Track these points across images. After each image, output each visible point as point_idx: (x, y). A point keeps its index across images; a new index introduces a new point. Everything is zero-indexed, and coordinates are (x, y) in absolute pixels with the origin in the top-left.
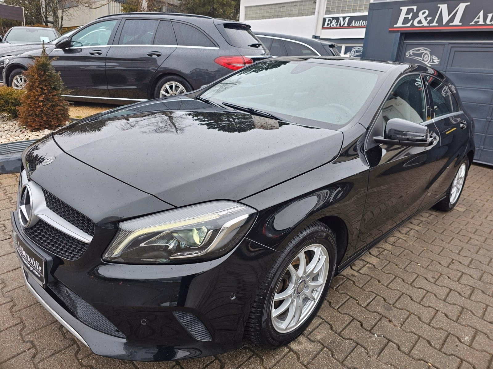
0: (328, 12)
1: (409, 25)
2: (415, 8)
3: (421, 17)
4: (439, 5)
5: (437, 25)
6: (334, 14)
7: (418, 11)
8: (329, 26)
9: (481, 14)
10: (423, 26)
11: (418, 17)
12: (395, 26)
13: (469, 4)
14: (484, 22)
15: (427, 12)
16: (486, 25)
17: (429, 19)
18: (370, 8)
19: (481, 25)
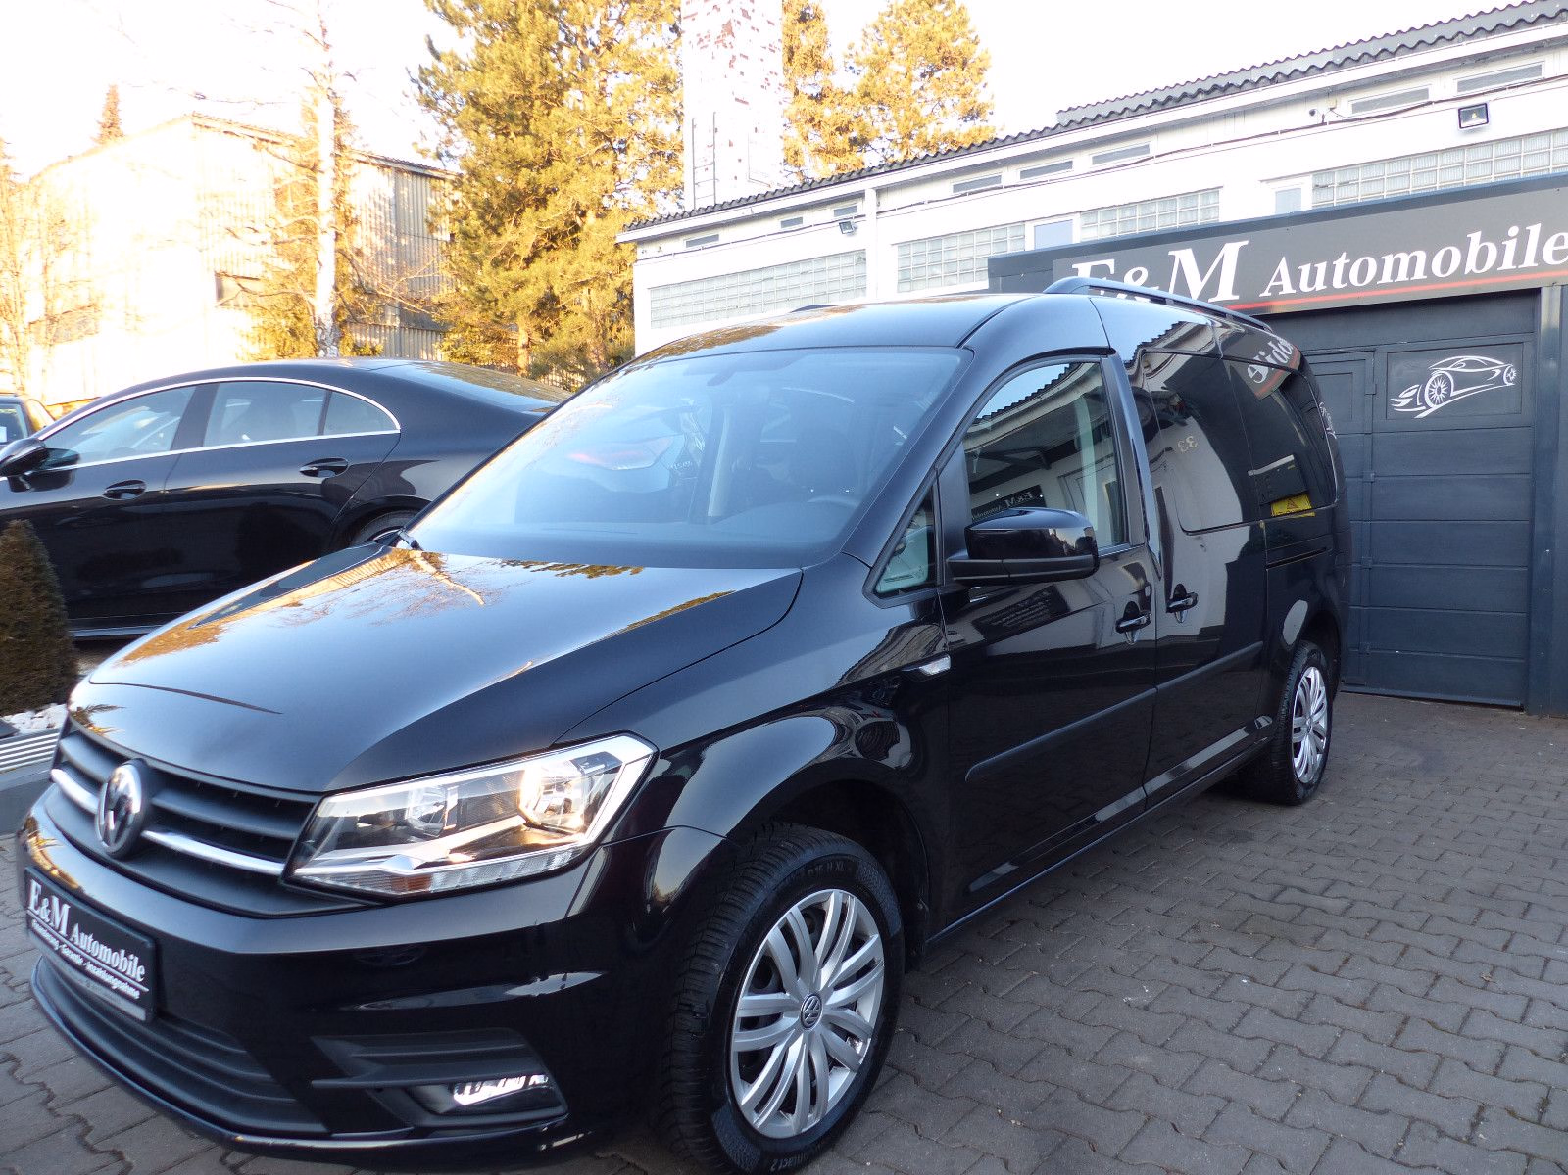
0: (903, 284)
2: (1110, 264)
4: (1171, 253)
6: (925, 287)
9: (1283, 267)
13: (1246, 243)
14: (1293, 288)
16: (1300, 293)
18: (992, 271)
19: (1289, 295)
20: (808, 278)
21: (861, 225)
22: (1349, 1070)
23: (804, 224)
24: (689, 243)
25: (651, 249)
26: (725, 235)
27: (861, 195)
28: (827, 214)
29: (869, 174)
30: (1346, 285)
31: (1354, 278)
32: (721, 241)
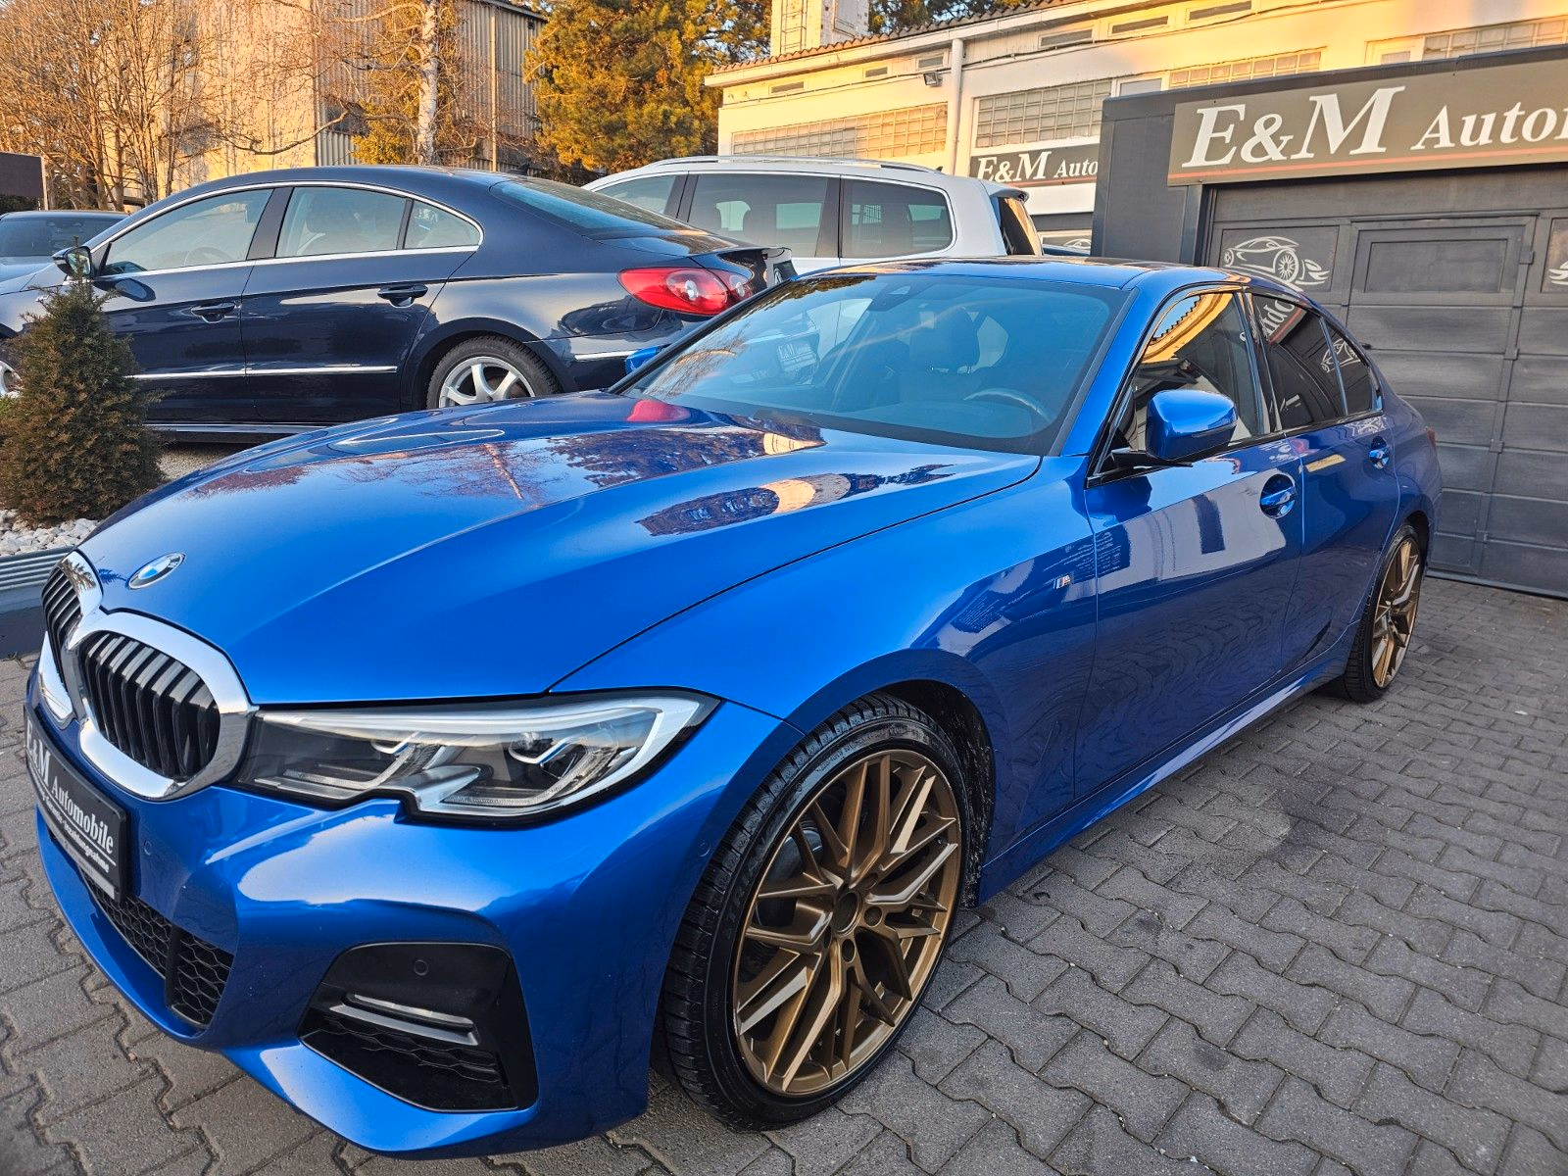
1: (1227, 160)
3: (1262, 134)
4: (1312, 98)
5: (1312, 155)
6: (1003, 143)
7: (1251, 119)
9: (1443, 117)
10: (1270, 162)
11: (1254, 134)
12: (1184, 165)
13: (1402, 88)
14: (1452, 141)
15: (1279, 121)
16: (1459, 147)
17: (1285, 139)
18: (1108, 114)
19: (1446, 150)
20: (890, 130)
21: (945, 77)
23: (889, 74)
24: (776, 89)
25: (738, 95)
26: (810, 82)
27: (948, 46)
28: (912, 65)
29: (958, 23)
30: (1515, 139)
31: (1527, 133)
32: (805, 88)
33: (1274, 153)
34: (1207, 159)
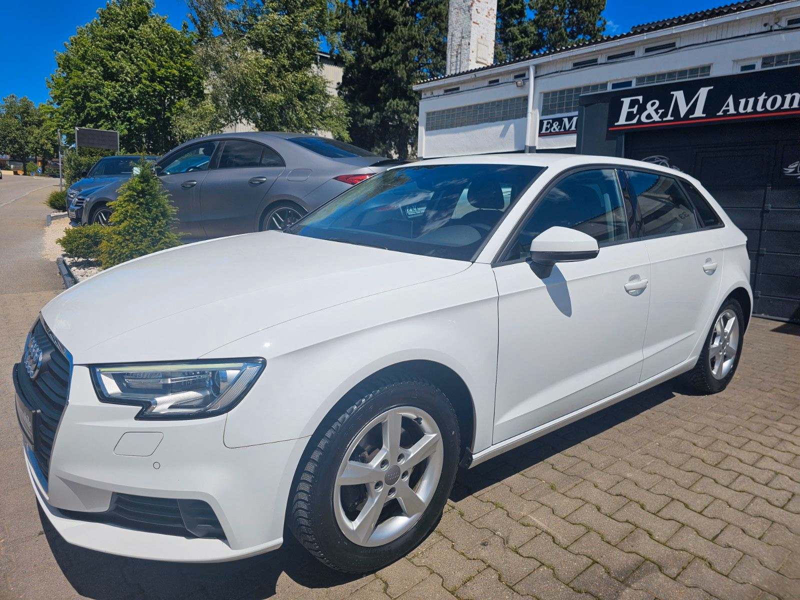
0: (544, 112)
1: (635, 121)
2: (640, 98)
3: (650, 109)
4: (672, 93)
5: (672, 118)
6: (555, 113)
7: (646, 101)
8: (549, 131)
9: (730, 100)
10: (654, 122)
11: (646, 110)
12: (616, 124)
13: (712, 87)
14: (735, 110)
15: (657, 103)
16: (739, 114)
17: (661, 111)
19: (733, 115)
20: (500, 108)
21: (527, 83)
22: (690, 474)
23: (500, 82)
24: (446, 91)
25: (429, 94)
26: (463, 87)
27: (528, 68)
28: (511, 78)
29: (532, 58)
30: (764, 109)
31: (768, 106)
32: (460, 90)
33: (656, 118)
34: (626, 121)
